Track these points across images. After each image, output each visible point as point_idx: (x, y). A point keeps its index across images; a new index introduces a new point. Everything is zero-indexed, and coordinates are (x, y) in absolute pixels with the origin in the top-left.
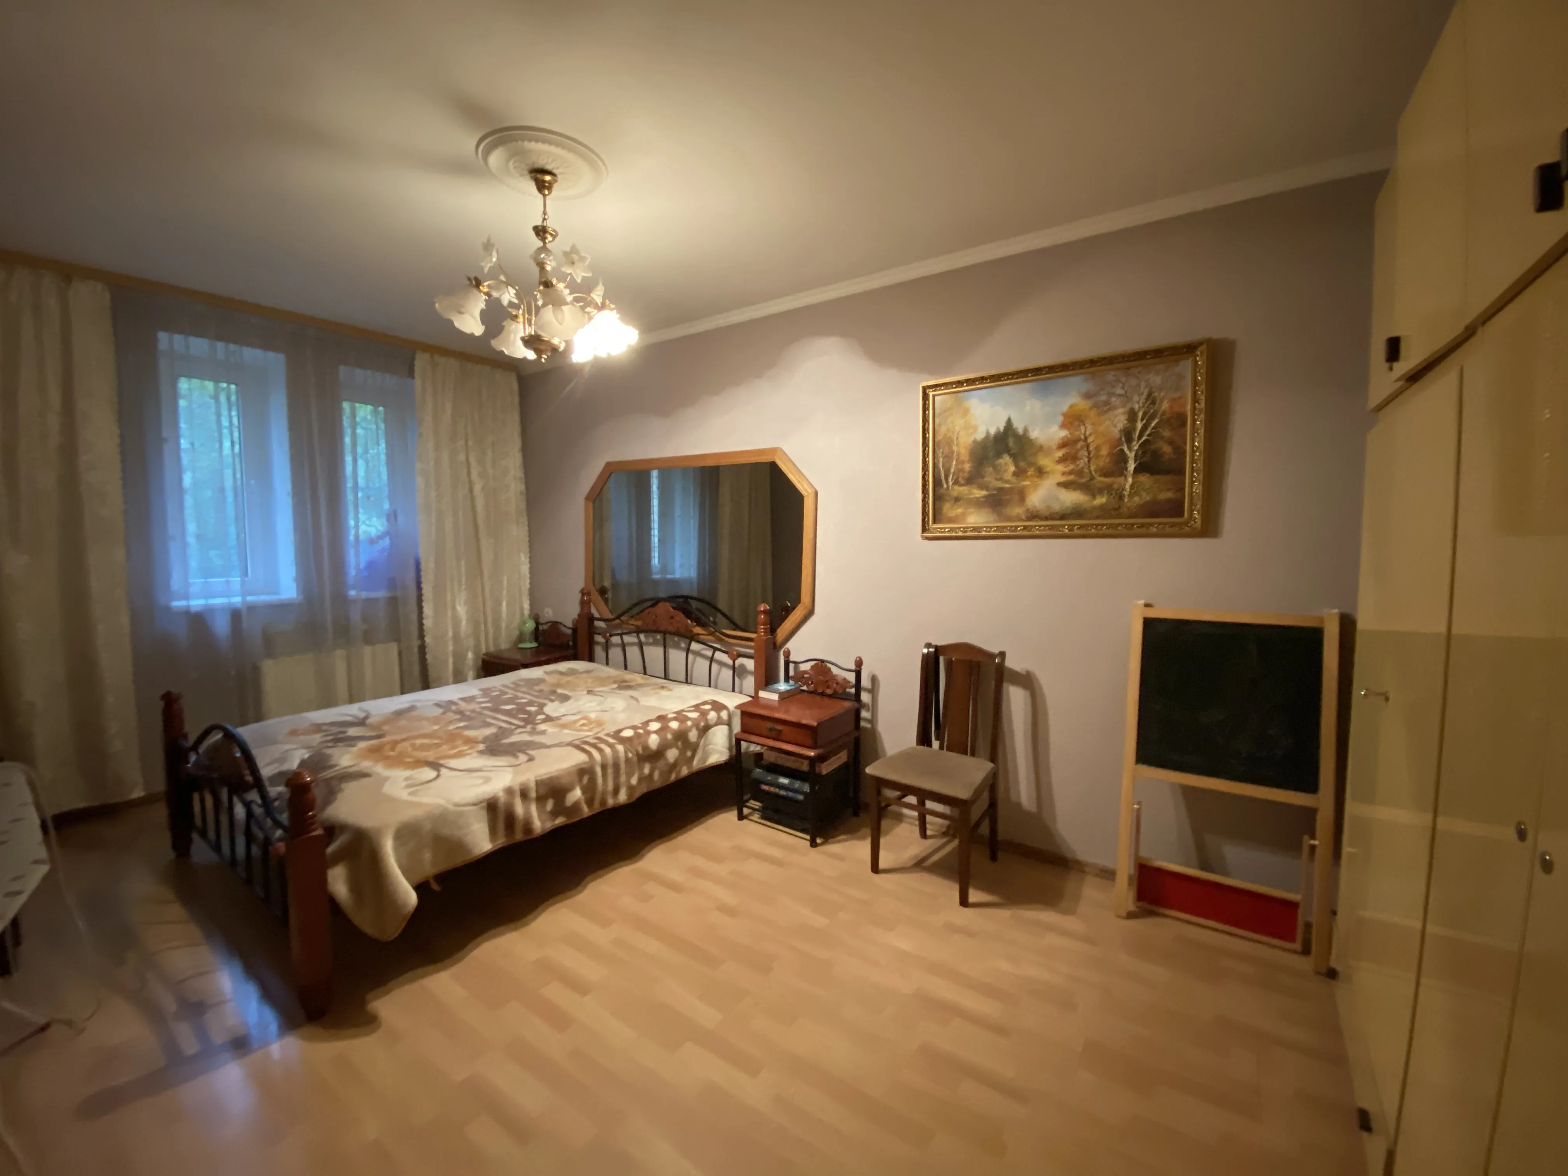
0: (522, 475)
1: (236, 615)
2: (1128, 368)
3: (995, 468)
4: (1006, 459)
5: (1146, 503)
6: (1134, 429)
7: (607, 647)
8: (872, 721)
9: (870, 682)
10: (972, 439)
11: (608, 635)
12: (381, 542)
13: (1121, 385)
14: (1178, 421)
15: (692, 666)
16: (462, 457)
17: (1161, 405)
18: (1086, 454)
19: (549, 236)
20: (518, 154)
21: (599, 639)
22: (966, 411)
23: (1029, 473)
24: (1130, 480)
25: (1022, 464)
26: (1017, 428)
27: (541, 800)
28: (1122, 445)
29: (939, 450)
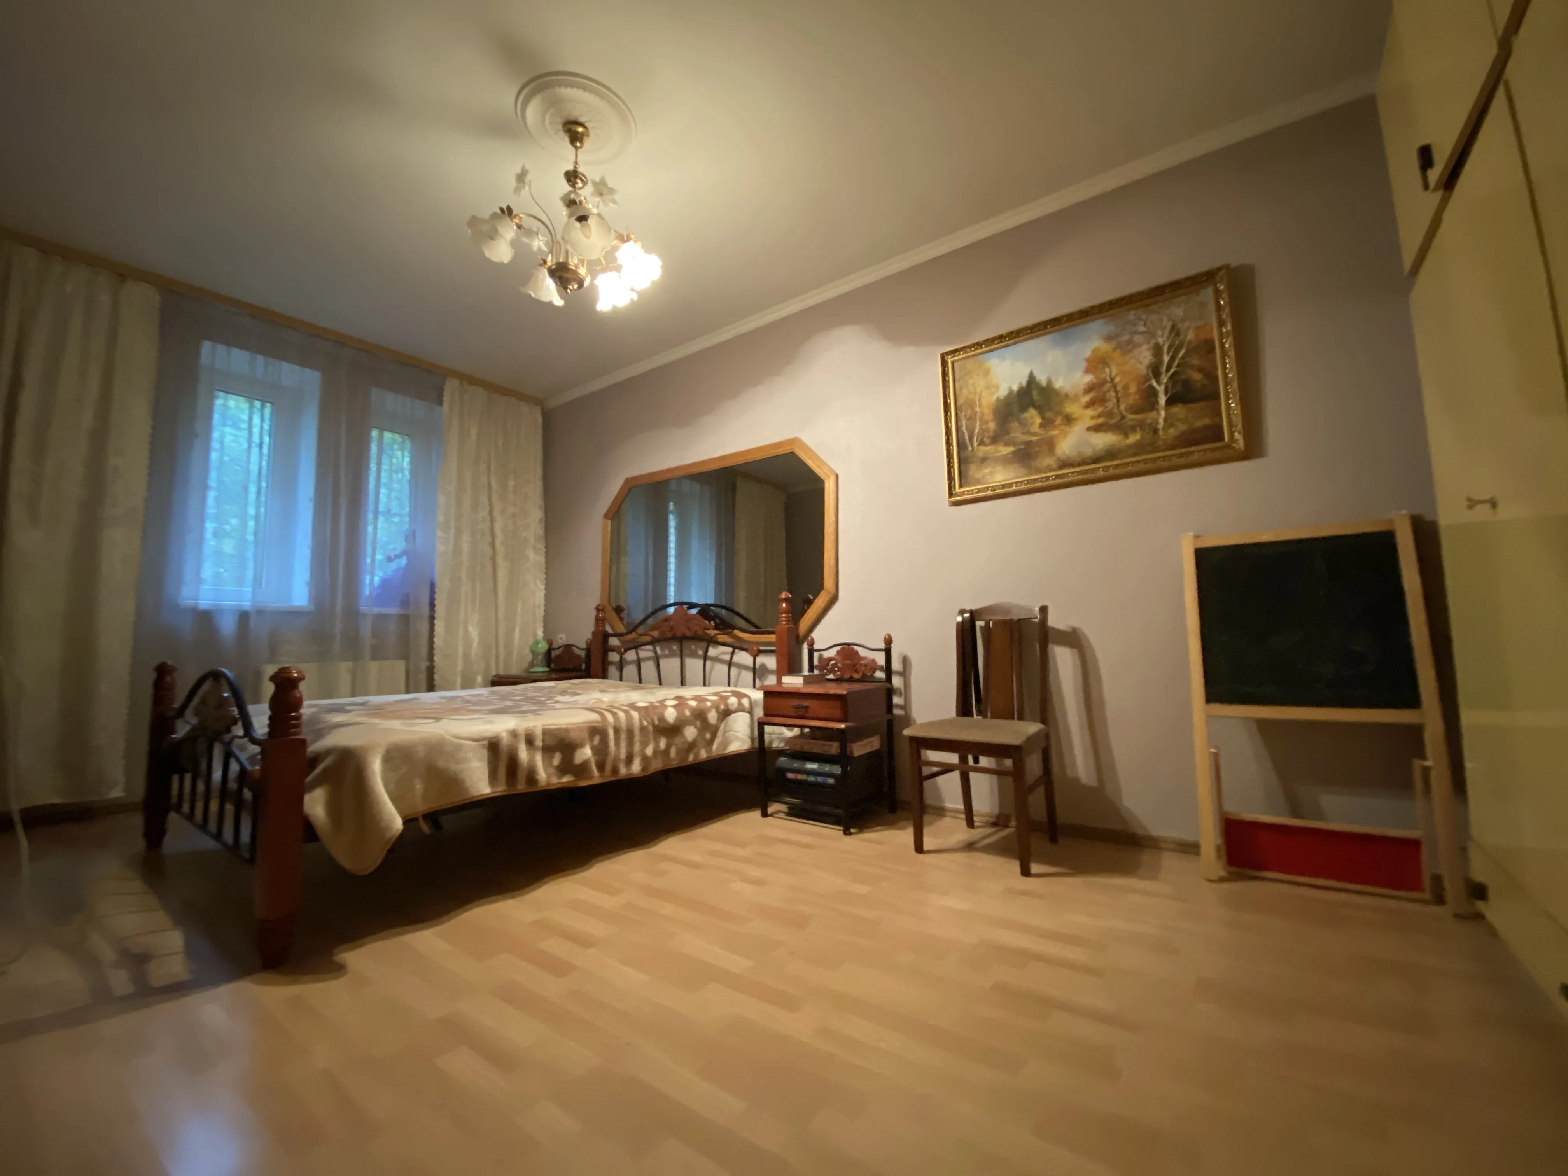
0: (543, 503)
1: (244, 617)
2: (1148, 305)
3: (1020, 422)
4: (1032, 412)
5: (1183, 433)
6: (1161, 362)
7: (621, 666)
8: (905, 707)
9: (901, 666)
10: (995, 397)
11: (623, 650)
12: (397, 561)
13: (1142, 323)
14: (1207, 347)
15: (711, 671)
16: (484, 480)
17: (1186, 336)
18: (1113, 394)
19: (579, 181)
20: (554, 103)
21: (614, 657)
22: (987, 372)
23: (1057, 422)
24: (1163, 413)
25: (1048, 414)
26: (1040, 380)
27: (547, 750)
28: (1150, 379)
29: (961, 413)
